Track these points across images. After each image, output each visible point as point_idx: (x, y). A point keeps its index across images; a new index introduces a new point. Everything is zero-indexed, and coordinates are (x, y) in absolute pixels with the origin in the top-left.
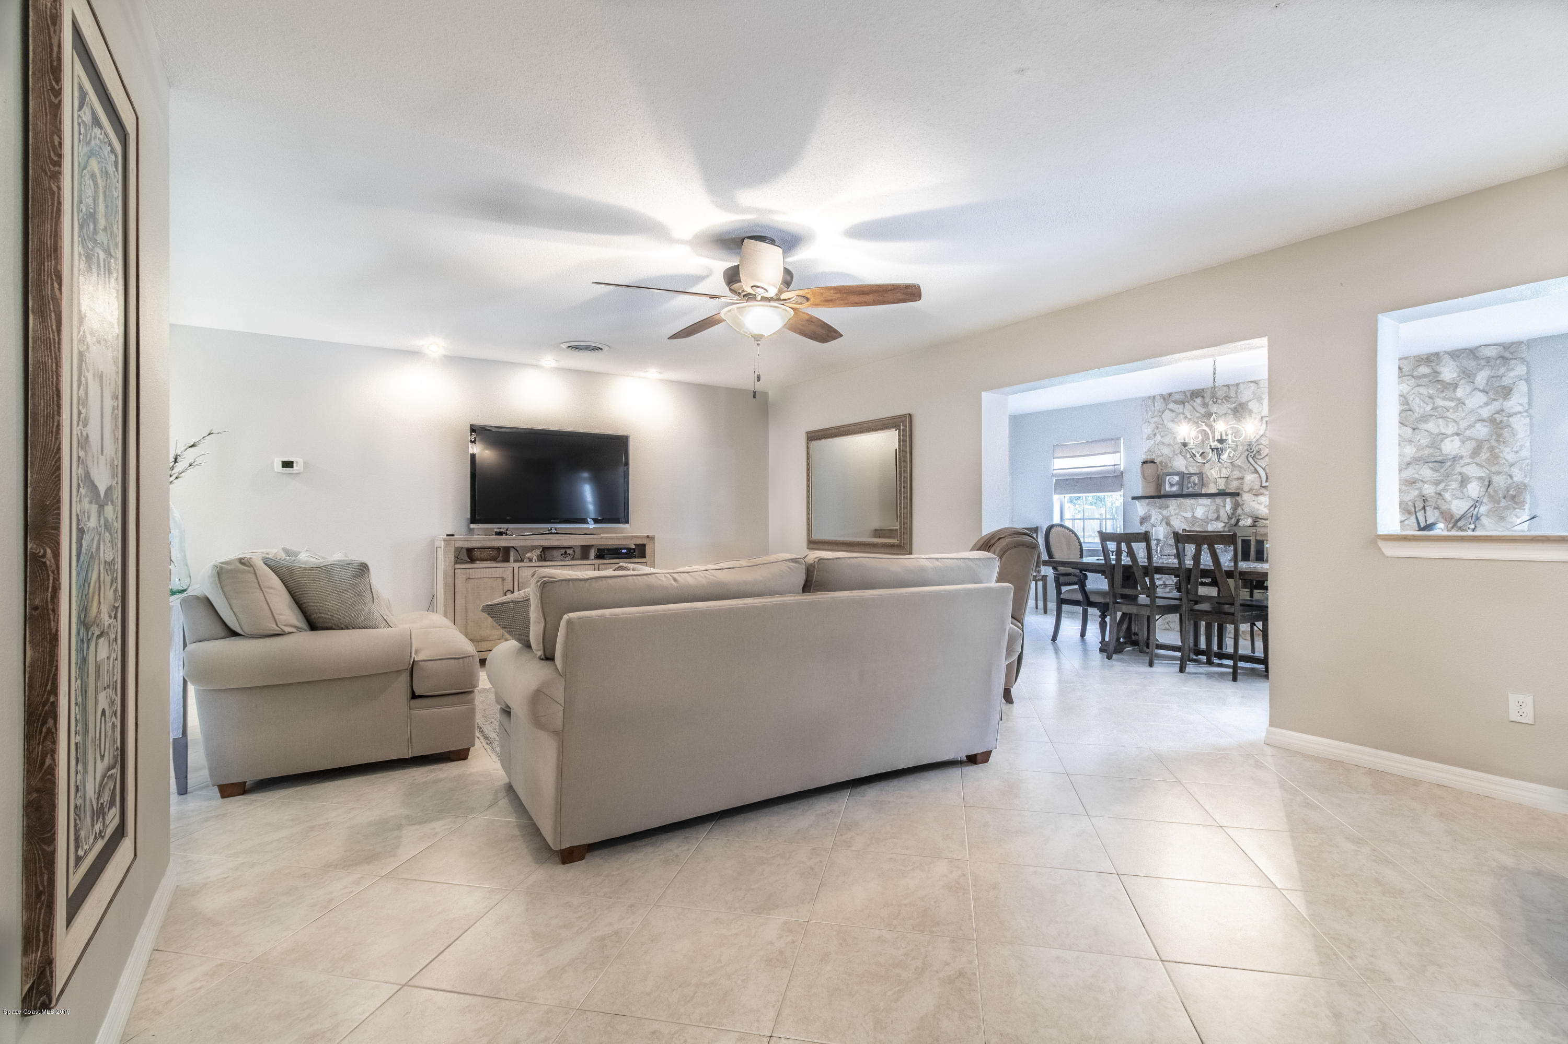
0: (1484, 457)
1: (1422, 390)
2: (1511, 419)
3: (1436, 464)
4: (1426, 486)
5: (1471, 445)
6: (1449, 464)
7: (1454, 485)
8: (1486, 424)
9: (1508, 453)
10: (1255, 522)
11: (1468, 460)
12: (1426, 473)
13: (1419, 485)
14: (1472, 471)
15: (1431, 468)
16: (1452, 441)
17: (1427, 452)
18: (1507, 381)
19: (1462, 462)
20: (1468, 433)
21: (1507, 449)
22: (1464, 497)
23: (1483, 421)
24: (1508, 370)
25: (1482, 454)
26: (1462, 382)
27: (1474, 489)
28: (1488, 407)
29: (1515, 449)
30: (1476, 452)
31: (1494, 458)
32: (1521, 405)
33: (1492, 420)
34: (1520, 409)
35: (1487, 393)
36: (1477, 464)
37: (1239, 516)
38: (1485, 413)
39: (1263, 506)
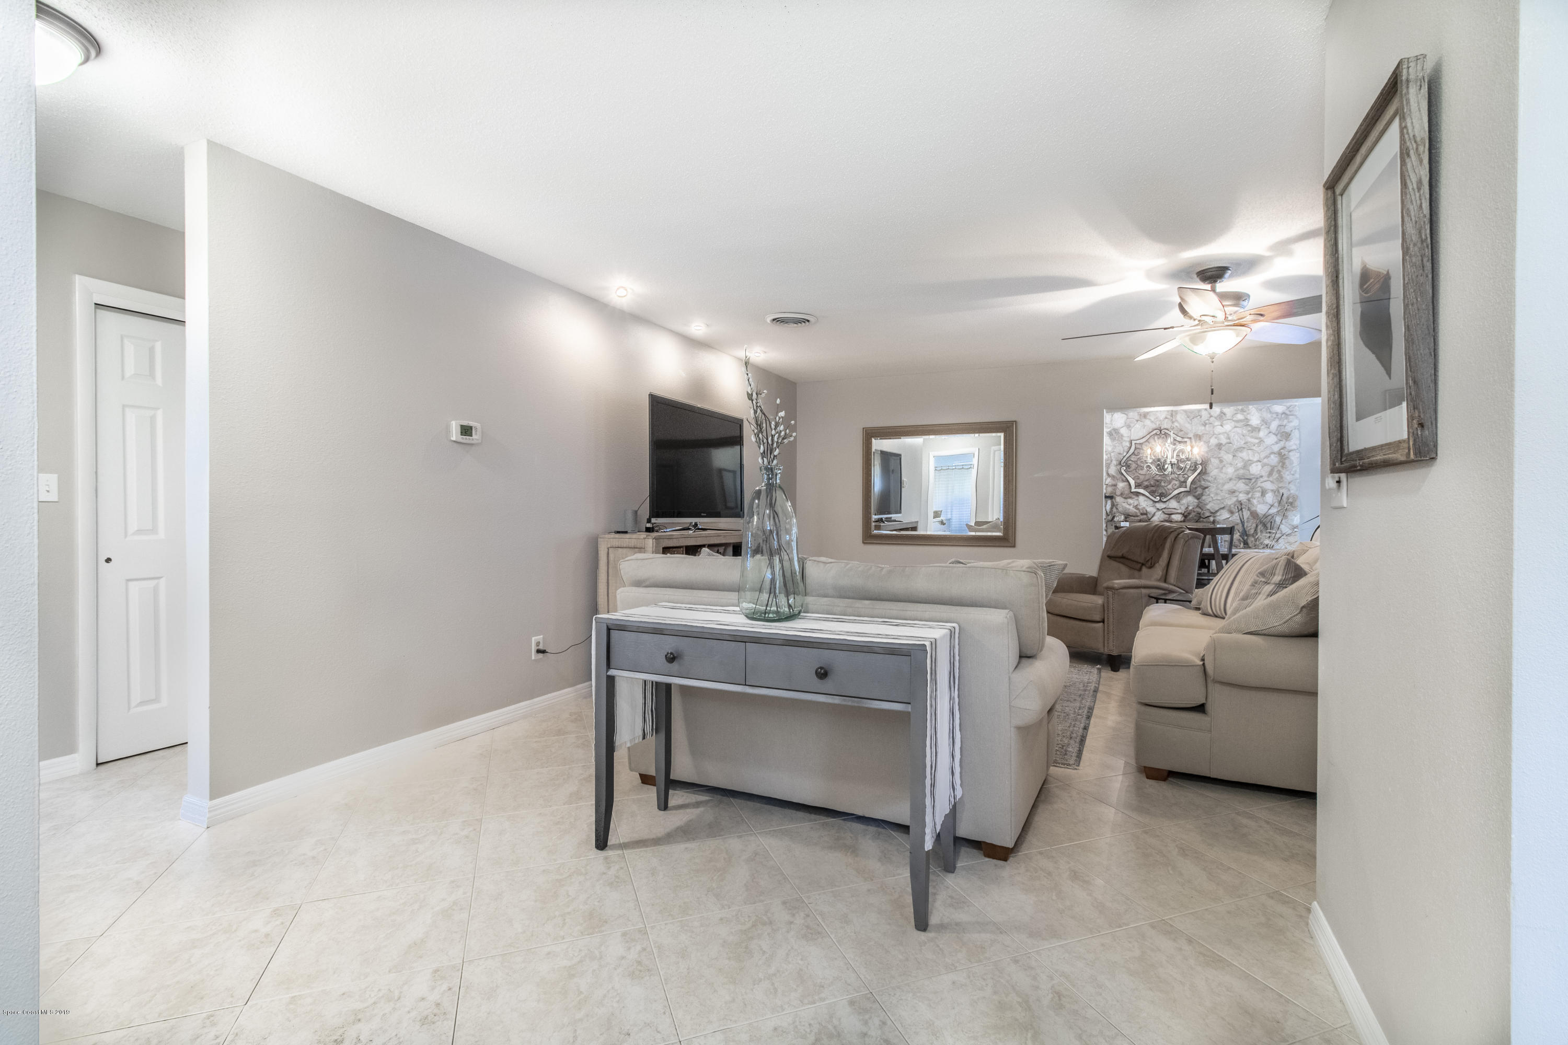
0: (1275, 477)
1: (1238, 430)
2: (1290, 453)
3: (1247, 481)
4: (1241, 495)
5: (1268, 469)
6: (1253, 480)
7: (1258, 494)
8: (1277, 456)
9: (1288, 475)
10: (1126, 518)
11: (1266, 479)
12: (1241, 486)
13: (1237, 494)
14: (1268, 486)
15: (1244, 483)
16: (1257, 465)
17: (1241, 472)
18: (1288, 429)
19: (1262, 480)
20: (1265, 461)
21: (1288, 473)
22: (1265, 503)
23: (1274, 453)
24: (1289, 422)
25: (1274, 475)
26: (1263, 427)
27: (1270, 497)
28: (1278, 445)
29: (1292, 473)
30: (1270, 474)
31: (1280, 478)
32: (1296, 445)
33: (1279, 454)
34: (1294, 447)
35: (1277, 435)
36: (1271, 482)
37: (1115, 513)
38: (1276, 448)
39: (1132, 506)
